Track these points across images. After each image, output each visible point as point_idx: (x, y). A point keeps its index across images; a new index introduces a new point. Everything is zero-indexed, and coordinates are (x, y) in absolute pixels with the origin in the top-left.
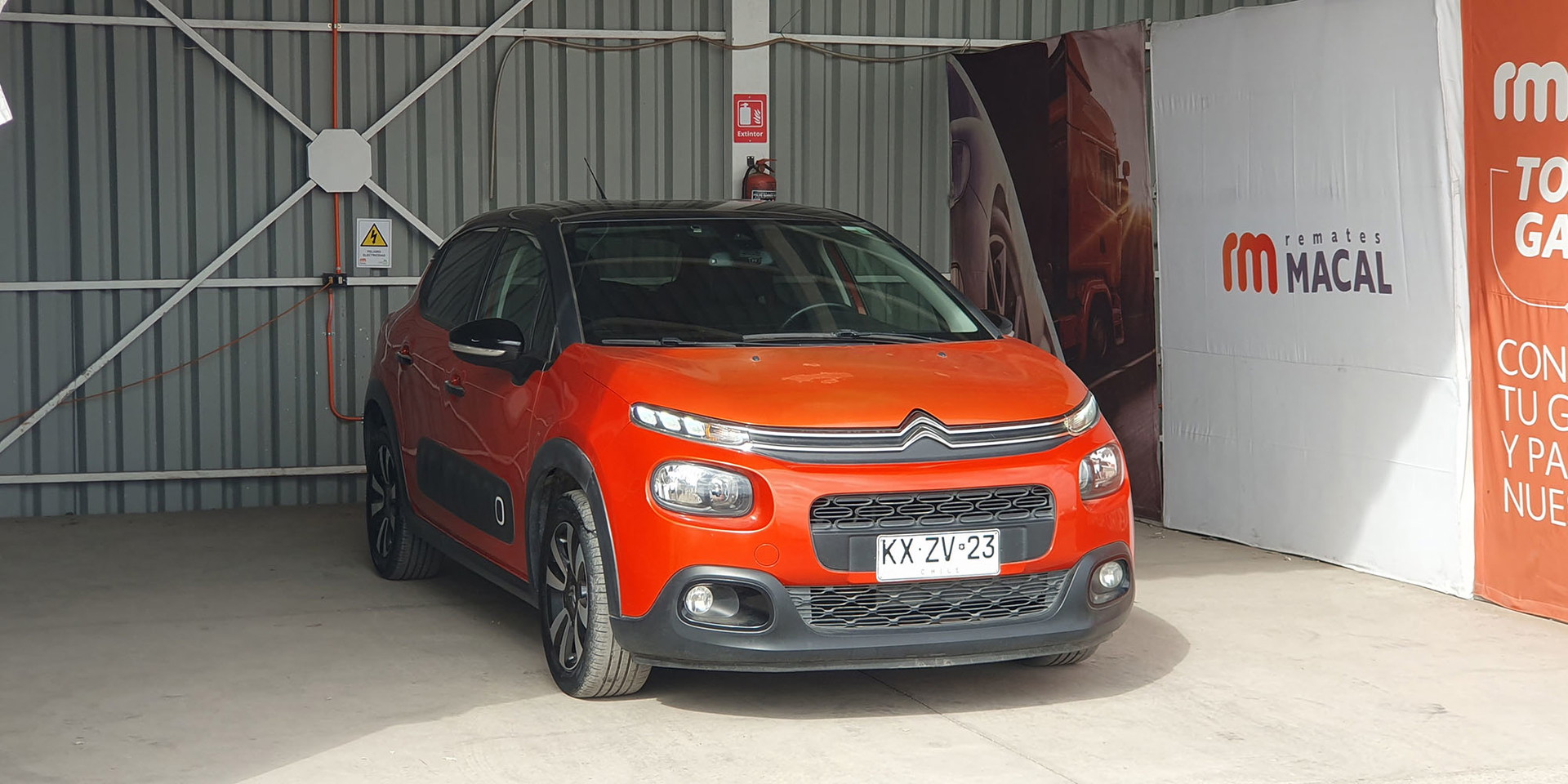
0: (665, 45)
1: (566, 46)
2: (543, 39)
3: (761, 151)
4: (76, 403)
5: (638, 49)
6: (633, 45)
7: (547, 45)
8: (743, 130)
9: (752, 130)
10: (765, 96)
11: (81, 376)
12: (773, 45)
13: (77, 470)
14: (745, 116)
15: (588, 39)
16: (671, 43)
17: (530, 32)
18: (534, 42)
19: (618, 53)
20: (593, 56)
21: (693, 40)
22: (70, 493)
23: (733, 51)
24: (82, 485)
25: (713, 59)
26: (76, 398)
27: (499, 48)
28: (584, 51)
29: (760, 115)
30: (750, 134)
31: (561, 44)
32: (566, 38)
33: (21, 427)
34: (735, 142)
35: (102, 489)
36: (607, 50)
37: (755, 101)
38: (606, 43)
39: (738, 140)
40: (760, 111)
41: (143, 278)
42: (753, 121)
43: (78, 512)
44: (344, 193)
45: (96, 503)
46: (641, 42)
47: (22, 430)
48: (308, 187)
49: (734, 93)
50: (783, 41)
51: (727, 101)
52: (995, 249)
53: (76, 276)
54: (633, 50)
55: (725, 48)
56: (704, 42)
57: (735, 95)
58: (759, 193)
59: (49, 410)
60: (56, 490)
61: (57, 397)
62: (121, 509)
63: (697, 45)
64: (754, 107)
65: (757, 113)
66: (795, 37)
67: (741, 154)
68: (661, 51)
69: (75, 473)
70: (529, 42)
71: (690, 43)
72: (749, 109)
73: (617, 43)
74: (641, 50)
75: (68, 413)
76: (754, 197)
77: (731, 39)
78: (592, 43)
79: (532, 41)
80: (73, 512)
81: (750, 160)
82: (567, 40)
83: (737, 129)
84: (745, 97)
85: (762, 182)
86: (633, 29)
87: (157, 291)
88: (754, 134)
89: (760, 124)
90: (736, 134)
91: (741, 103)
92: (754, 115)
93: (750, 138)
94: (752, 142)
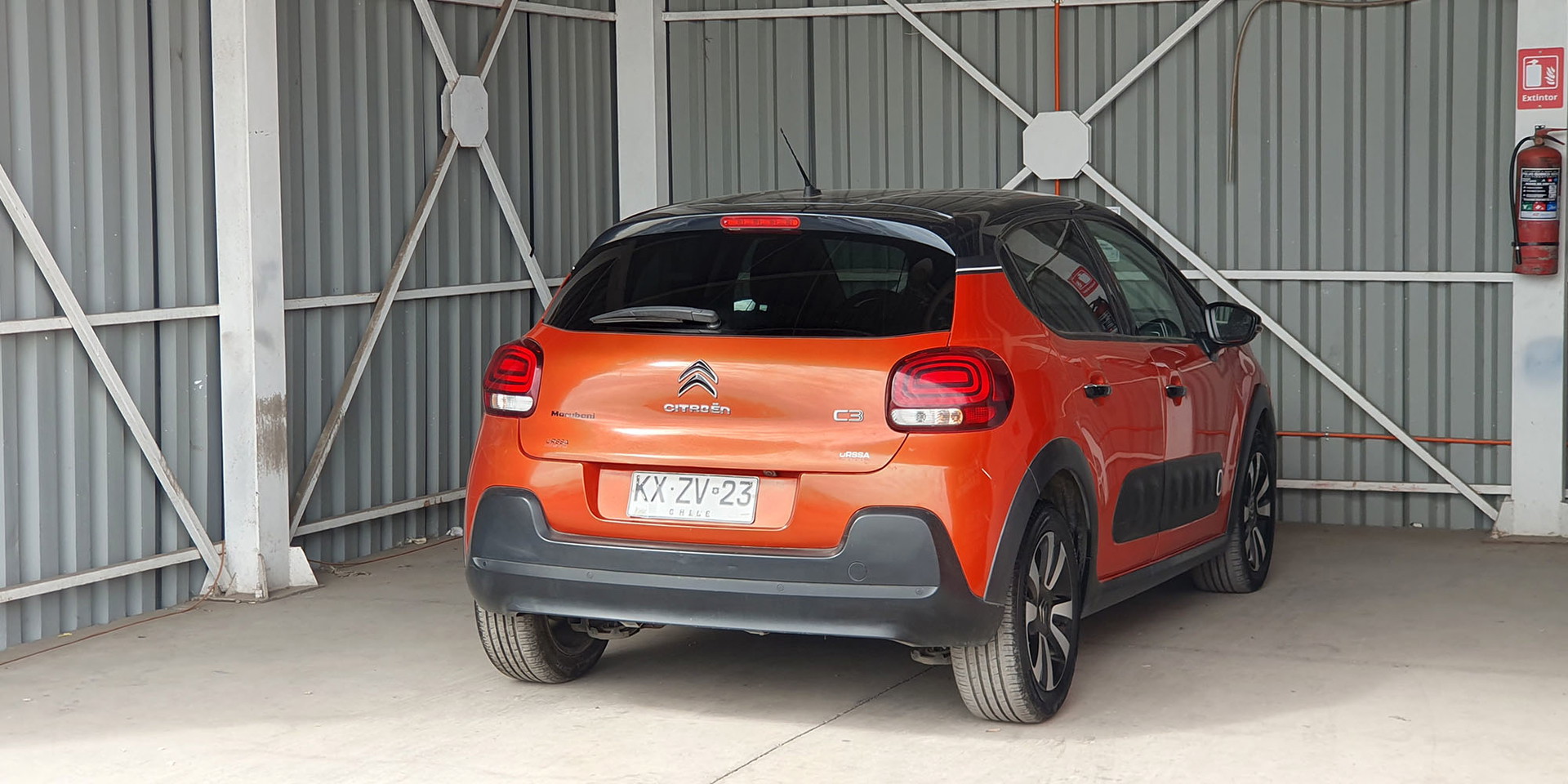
1: (1320, 4)
3: (1555, 120)
8: (1530, 93)
9: (1541, 94)
10: (1560, 51)
14: (1533, 75)
18: (1283, 3)
19: (1384, 7)
20: (1357, 13)
27: (1242, 12)
28: (1343, 9)
29: (1555, 74)
30: (1541, 98)
34: (1519, 108)
36: (1369, 6)
37: (1547, 59)
39: (1524, 105)
40: (1555, 68)
42: (1544, 83)
44: (1060, 180)
48: (1023, 175)
49: (1518, 49)
54: (1405, 3)
57: (1520, 51)
58: (1529, 171)
64: (1546, 64)
65: (1550, 71)
67: (1526, 123)
70: (1277, 2)
72: (1540, 66)
74: (1413, 4)
76: (1524, 176)
81: (1540, 130)
83: (1522, 92)
84: (1534, 52)
85: (1536, 158)
88: (1545, 98)
89: (1554, 86)
90: (1520, 98)
91: (1527, 60)
92: (1544, 74)
93: (1540, 102)
94: (1543, 107)
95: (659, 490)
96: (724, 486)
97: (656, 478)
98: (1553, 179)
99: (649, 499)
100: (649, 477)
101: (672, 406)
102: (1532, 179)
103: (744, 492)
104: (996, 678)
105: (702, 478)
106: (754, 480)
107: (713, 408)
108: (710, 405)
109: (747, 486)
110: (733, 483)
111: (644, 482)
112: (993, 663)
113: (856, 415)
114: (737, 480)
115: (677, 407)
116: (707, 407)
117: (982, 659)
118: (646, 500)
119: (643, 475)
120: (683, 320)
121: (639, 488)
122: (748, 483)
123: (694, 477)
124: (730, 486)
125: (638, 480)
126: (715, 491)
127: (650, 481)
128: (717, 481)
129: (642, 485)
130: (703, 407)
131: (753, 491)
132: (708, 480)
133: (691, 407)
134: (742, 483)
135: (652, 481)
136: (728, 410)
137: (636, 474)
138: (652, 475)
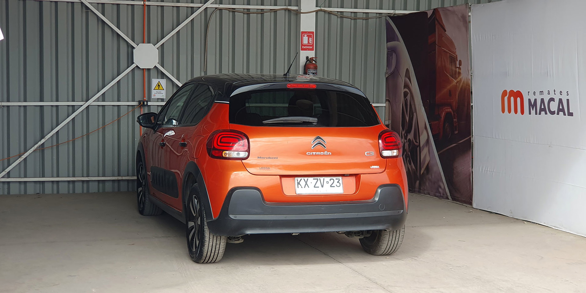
0: (274, 12)
1: (235, 12)
2: (226, 9)
3: (311, 54)
4: (41, 150)
5: (264, 13)
6: (262, 11)
7: (228, 11)
8: (305, 45)
9: (308, 46)
10: (314, 32)
11: (43, 140)
12: (317, 12)
13: (41, 176)
14: (305, 40)
15: (244, 9)
16: (277, 11)
17: (221, 6)
18: (223, 10)
19: (256, 14)
20: (246, 16)
21: (285, 10)
22: (38, 185)
23: (301, 14)
24: (43, 182)
25: (293, 17)
26: (41, 148)
27: (209, 12)
28: (242, 14)
29: (312, 40)
31: (233, 11)
32: (235, 8)
33: (19, 159)
34: (301, 50)
35: (51, 184)
36: (251, 13)
37: (309, 34)
38: (251, 11)
39: (303, 49)
41: (68, 101)
42: (308, 42)
43: (41, 193)
44: (148, 69)
45: (48, 189)
46: (265, 10)
47: (20, 160)
48: (133, 66)
49: (301, 31)
50: (321, 10)
51: (299, 34)
52: (406, 94)
53: (42, 100)
54: (262, 14)
55: (298, 13)
56: (289, 11)
57: (302, 32)
59: (30, 153)
60: (33, 184)
61: (33, 147)
62: (58, 192)
63: (287, 12)
64: (309, 37)
65: (310, 39)
66: (326, 9)
67: (304, 55)
68: (273, 14)
69: (40, 177)
70: (221, 10)
71: (284, 11)
72: (307, 37)
73: (255, 11)
74: (265, 14)
75: (38, 154)
76: (309, 72)
77: (300, 9)
78: (246, 11)
79: (222, 9)
80: (39, 192)
81: (307, 58)
82: (236, 9)
83: (302, 45)
84: (305, 32)
85: (312, 66)
86: (262, 5)
87: (73, 106)
88: (309, 47)
89: (311, 43)
90: (302, 47)
91: (304, 35)
92: (308, 40)
93: (307, 49)
94: (308, 50)
95: (306, 184)
96: (330, 181)
97: (304, 179)
98: (315, 73)
99: (303, 187)
100: (301, 179)
101: (310, 153)
102: (312, 73)
103: (338, 182)
104: (397, 240)
105: (322, 179)
106: (340, 178)
107: (325, 153)
108: (324, 152)
109: (338, 180)
110: (333, 179)
111: (300, 181)
112: (398, 235)
113: (372, 153)
114: (334, 178)
115: (311, 153)
116: (323, 153)
117: (395, 234)
118: (302, 187)
119: (299, 179)
120: (303, 122)
121: (299, 183)
122: (338, 179)
123: (319, 178)
124: (332, 181)
125: (297, 181)
126: (328, 182)
127: (303, 181)
128: (327, 179)
129: (299, 182)
130: (321, 153)
131: (341, 182)
132: (324, 179)
133: (317, 153)
134: (336, 179)
135: (303, 180)
136: (331, 153)
137: (296, 179)
138: (303, 178)
